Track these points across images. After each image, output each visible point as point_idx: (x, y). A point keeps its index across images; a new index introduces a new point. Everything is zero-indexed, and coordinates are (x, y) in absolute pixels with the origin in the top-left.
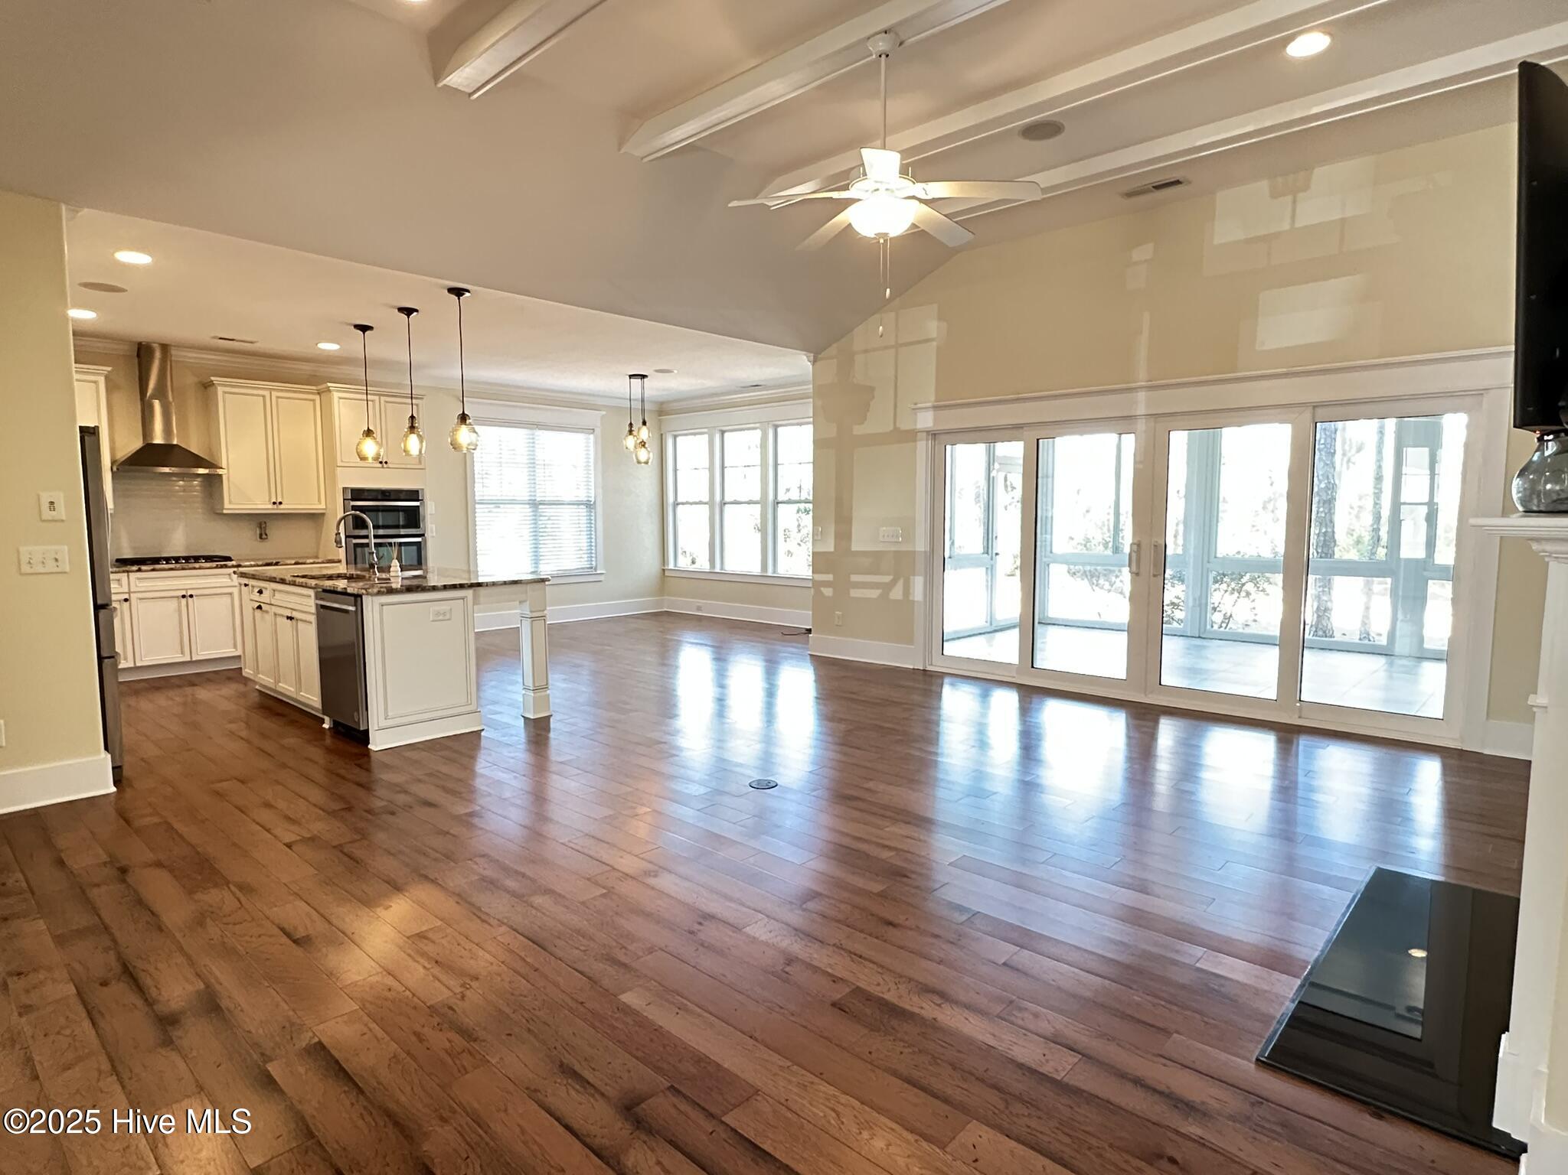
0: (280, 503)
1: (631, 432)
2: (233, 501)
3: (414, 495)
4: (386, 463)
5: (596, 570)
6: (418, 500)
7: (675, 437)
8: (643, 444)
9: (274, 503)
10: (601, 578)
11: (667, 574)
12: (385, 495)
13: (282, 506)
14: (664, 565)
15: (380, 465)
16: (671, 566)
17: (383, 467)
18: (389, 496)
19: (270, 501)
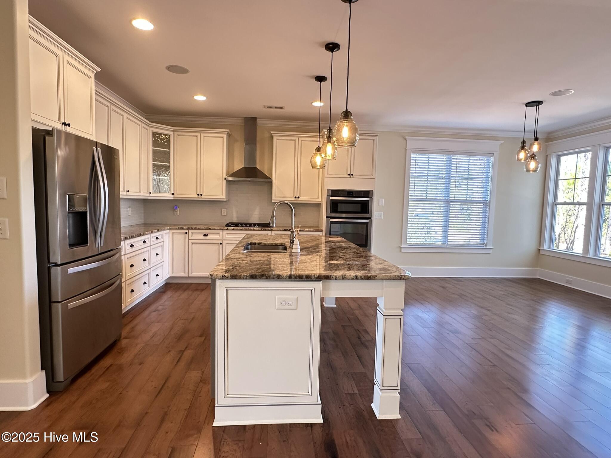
0: (298, 197)
1: (523, 148)
2: (276, 197)
3: (367, 194)
4: (352, 175)
5: (486, 245)
6: (368, 197)
7: (559, 157)
8: (533, 156)
9: (295, 197)
10: (491, 251)
11: (541, 252)
12: (350, 193)
13: (299, 199)
14: (540, 246)
15: (349, 176)
16: (546, 247)
17: (350, 177)
18: (352, 194)
19: (294, 196)
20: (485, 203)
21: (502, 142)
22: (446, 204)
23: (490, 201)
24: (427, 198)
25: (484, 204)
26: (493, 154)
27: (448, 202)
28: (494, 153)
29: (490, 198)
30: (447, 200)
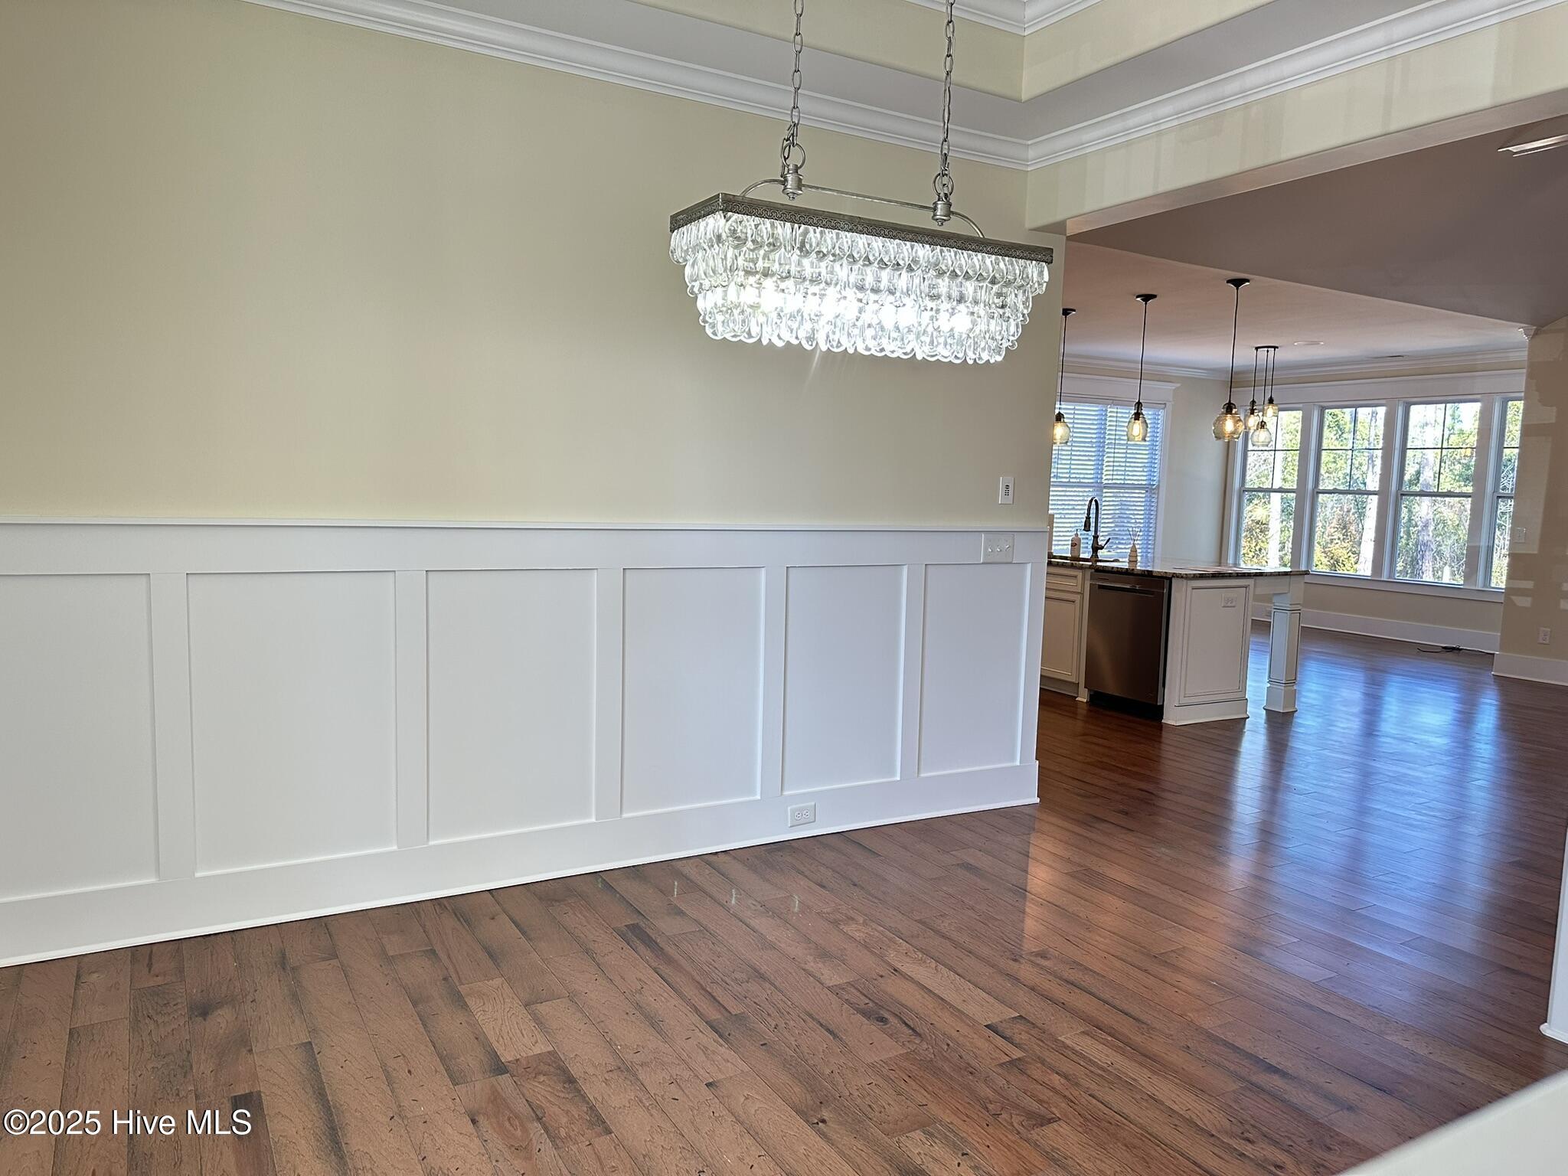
1: (1253, 411)
8: (1263, 425)
20: (1150, 489)
21: (1179, 385)
22: (1097, 491)
23: (1158, 486)
24: (1071, 480)
25: (1147, 491)
26: (1163, 406)
27: (1101, 487)
28: (1165, 404)
29: (1159, 481)
30: (1099, 485)
